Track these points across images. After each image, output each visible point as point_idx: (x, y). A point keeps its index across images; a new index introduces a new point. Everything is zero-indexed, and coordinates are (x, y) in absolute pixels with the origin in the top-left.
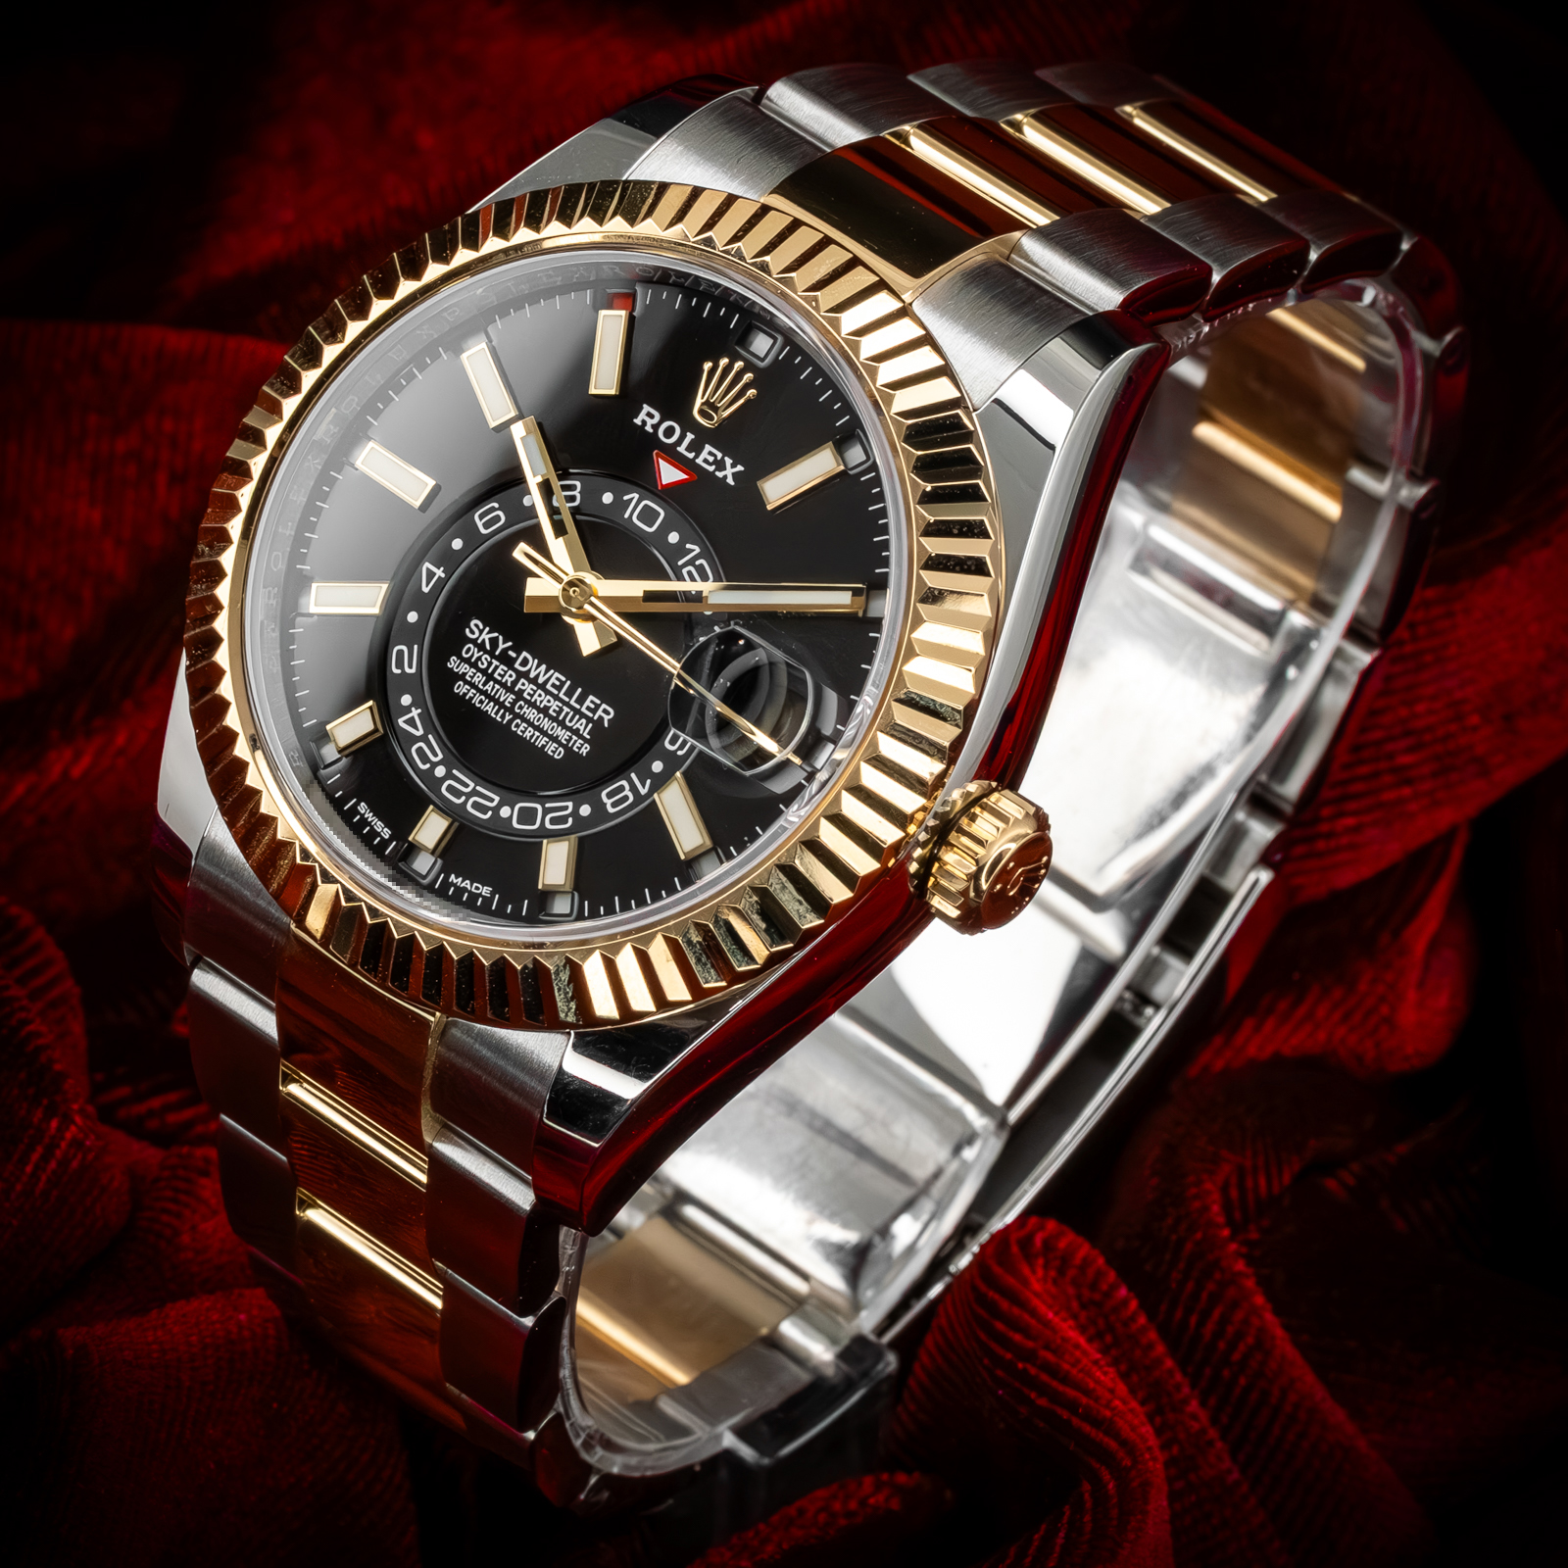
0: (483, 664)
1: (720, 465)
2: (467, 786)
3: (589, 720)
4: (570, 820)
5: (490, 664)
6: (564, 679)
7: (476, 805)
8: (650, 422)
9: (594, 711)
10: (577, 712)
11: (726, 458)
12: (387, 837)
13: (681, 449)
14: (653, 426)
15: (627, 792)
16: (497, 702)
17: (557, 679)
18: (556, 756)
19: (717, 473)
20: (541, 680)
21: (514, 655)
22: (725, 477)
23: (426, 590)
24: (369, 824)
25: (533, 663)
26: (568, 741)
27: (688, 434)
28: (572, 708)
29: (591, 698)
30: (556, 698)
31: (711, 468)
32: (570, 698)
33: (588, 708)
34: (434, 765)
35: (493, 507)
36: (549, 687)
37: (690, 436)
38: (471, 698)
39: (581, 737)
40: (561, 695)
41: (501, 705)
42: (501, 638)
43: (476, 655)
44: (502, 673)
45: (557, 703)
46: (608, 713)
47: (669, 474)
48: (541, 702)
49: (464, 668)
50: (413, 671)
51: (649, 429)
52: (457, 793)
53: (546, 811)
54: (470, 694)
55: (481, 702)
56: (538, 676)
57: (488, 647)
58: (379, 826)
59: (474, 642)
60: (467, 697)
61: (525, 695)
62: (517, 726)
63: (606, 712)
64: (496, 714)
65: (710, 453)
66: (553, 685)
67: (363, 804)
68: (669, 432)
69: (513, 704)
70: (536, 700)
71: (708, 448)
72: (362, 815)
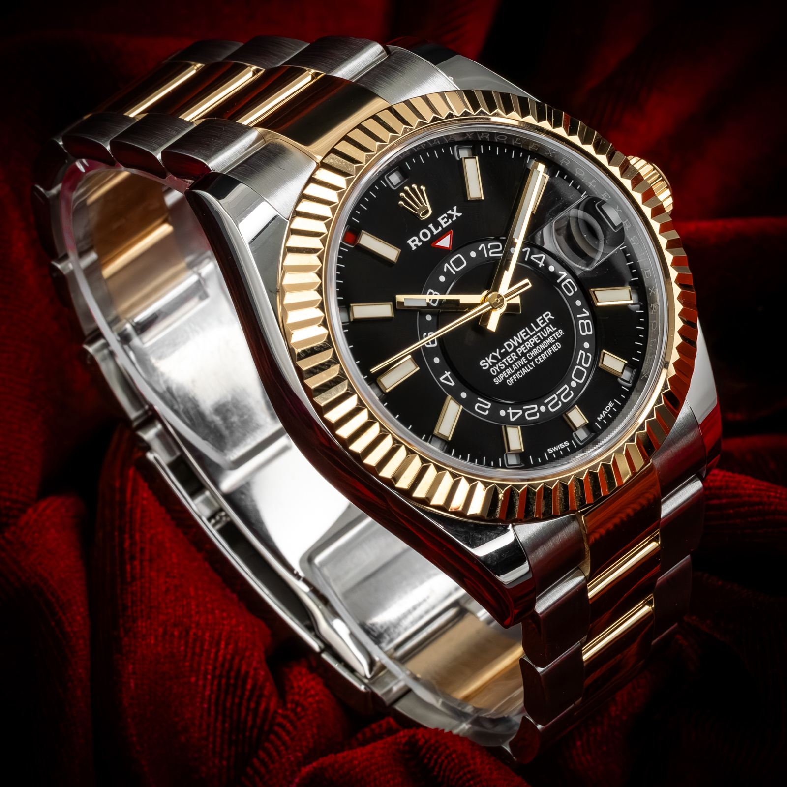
0: (502, 367)
1: (450, 216)
2: (554, 399)
3: (548, 325)
4: (588, 354)
5: (504, 363)
6: (524, 330)
7: (565, 398)
8: (417, 242)
9: (545, 321)
10: (542, 330)
11: (448, 212)
12: (568, 444)
13: (435, 232)
14: (419, 242)
15: (585, 322)
16: (523, 366)
17: (523, 333)
18: (559, 347)
19: (453, 220)
20: (521, 341)
21: (504, 350)
22: (457, 216)
23: (453, 384)
24: (559, 450)
25: (511, 342)
26: (554, 339)
27: (429, 226)
28: (539, 331)
29: (538, 320)
30: (532, 337)
31: (450, 221)
32: (534, 330)
33: (542, 323)
34: (539, 411)
36: (525, 339)
37: (431, 226)
38: (517, 378)
39: (554, 332)
40: (531, 334)
41: (525, 365)
42: (493, 353)
43: (497, 368)
44: (510, 359)
45: (534, 337)
46: (548, 315)
48: (531, 345)
49: (501, 376)
50: (490, 404)
51: (420, 244)
52: (556, 404)
53: (580, 364)
54: (515, 378)
55: (520, 374)
56: (518, 342)
57: (496, 361)
58: (562, 446)
59: (490, 367)
60: (516, 380)
61: (525, 351)
62: (538, 361)
63: (547, 316)
64: (529, 369)
65: (443, 219)
66: (525, 336)
67: (548, 450)
68: (425, 235)
69: (527, 359)
70: (529, 347)
71: (440, 219)
72: (554, 452)
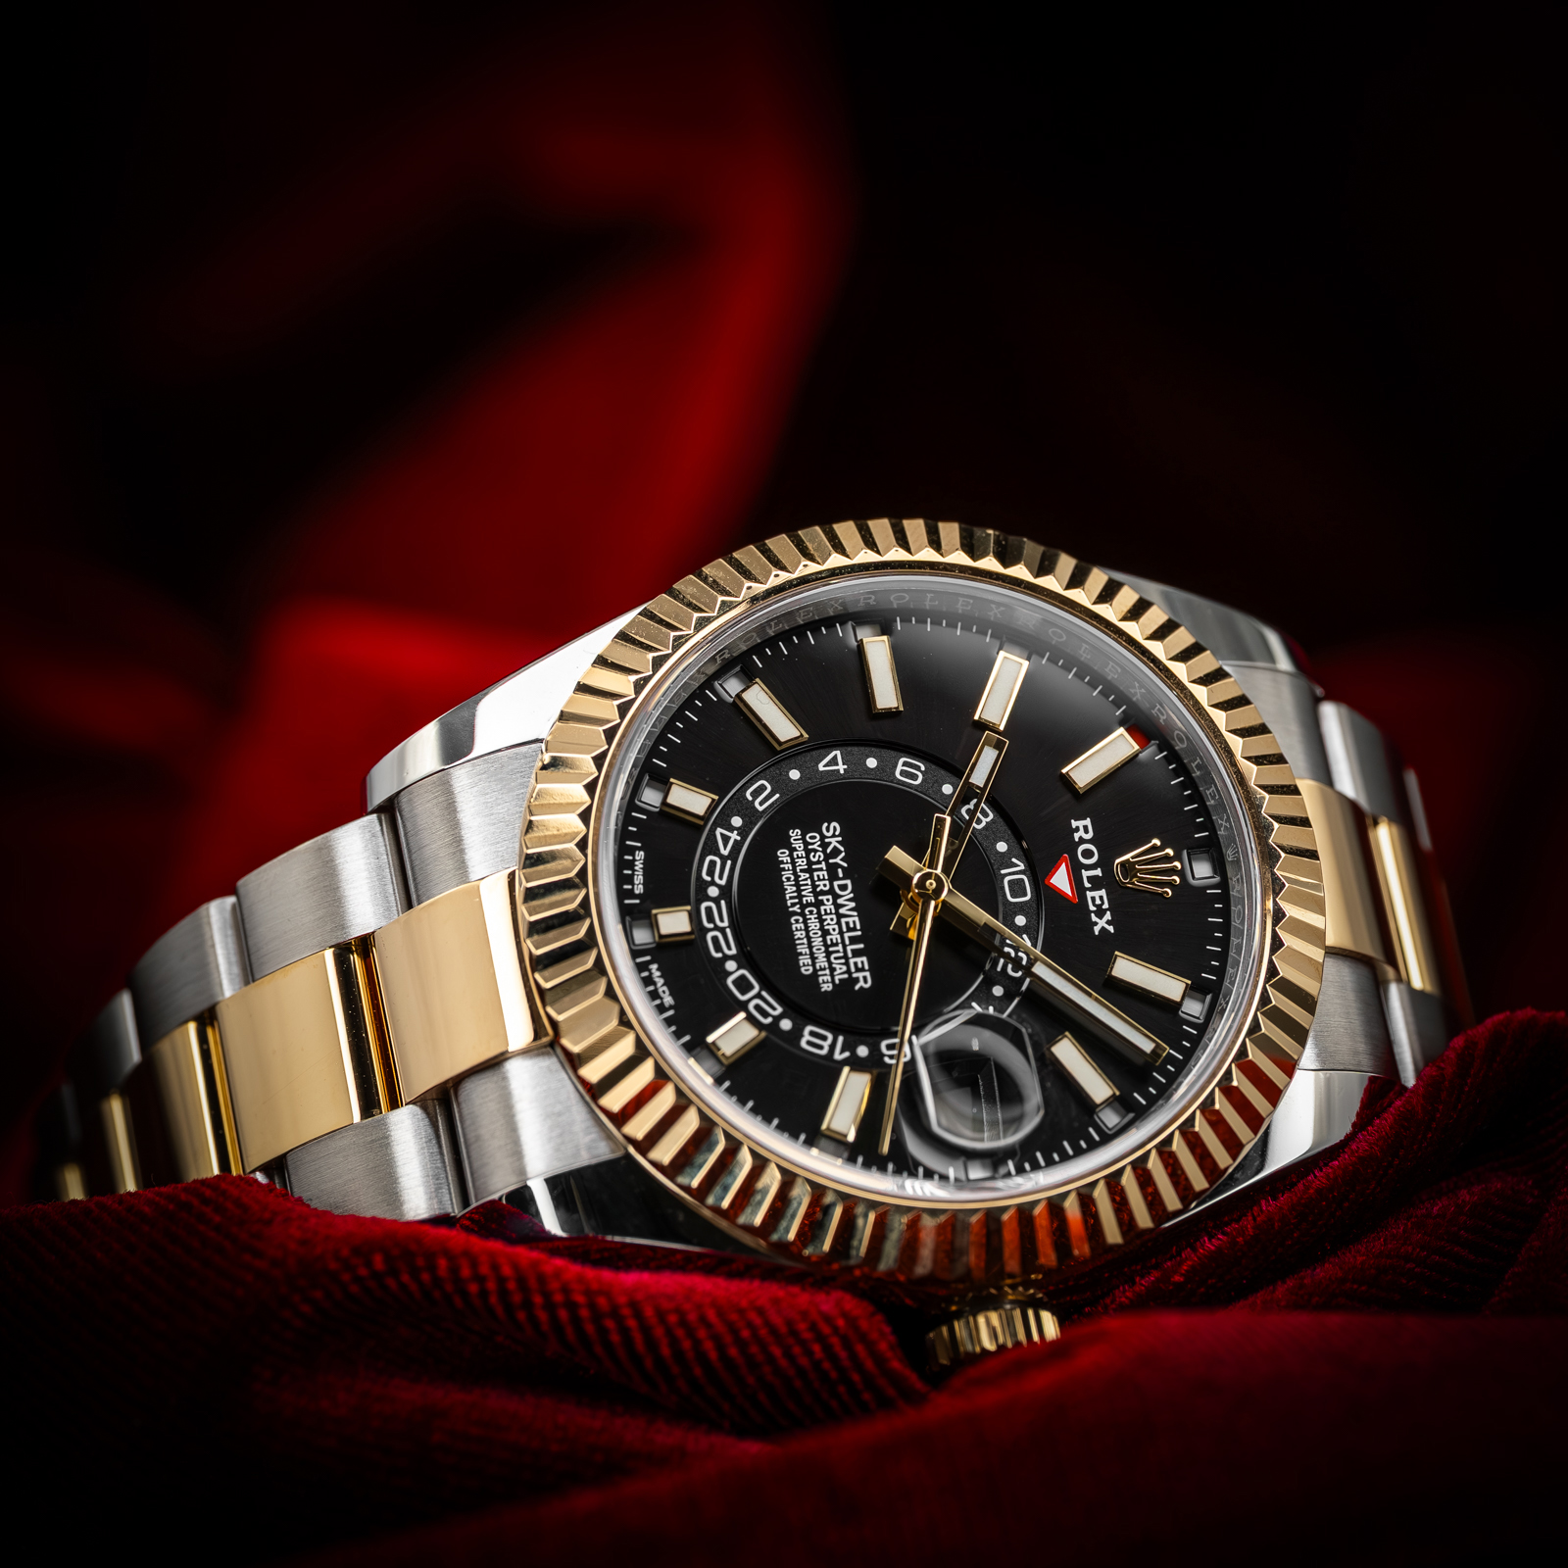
0: (814, 857)
1: (1100, 913)
2: (722, 920)
3: (848, 971)
4: (770, 1019)
5: (819, 862)
6: (858, 927)
7: (715, 940)
8: (1081, 833)
9: (858, 970)
10: (845, 957)
11: (1108, 912)
12: (637, 892)
13: (1085, 874)
14: (1081, 838)
15: (826, 1045)
16: (799, 891)
17: (854, 922)
18: (803, 969)
19: (1093, 915)
20: (842, 911)
21: (841, 875)
22: (1096, 924)
23: (821, 767)
24: (634, 871)
25: (848, 894)
26: (821, 969)
27: (1099, 869)
28: (845, 951)
29: (864, 959)
30: (841, 933)
31: (1092, 908)
32: (851, 944)
33: (856, 964)
34: (713, 883)
35: (920, 767)
36: (843, 920)
37: (1098, 872)
38: (784, 870)
39: (832, 976)
40: (846, 935)
41: (800, 897)
42: (843, 854)
43: (815, 846)
44: (821, 877)
45: (838, 937)
47: (1061, 880)
48: (828, 924)
49: (799, 845)
50: (761, 809)
51: (1077, 836)
52: (711, 919)
53: (759, 996)
54: (786, 866)
56: (845, 905)
57: (829, 851)
58: (639, 879)
59: (823, 837)
60: (782, 866)
61: (822, 908)
62: (797, 921)
63: (865, 978)
64: (791, 898)
65: (1101, 898)
66: (847, 923)
67: (642, 853)
68: (1088, 854)
69: (809, 905)
70: (826, 920)
71: (1103, 892)
72: (634, 860)
